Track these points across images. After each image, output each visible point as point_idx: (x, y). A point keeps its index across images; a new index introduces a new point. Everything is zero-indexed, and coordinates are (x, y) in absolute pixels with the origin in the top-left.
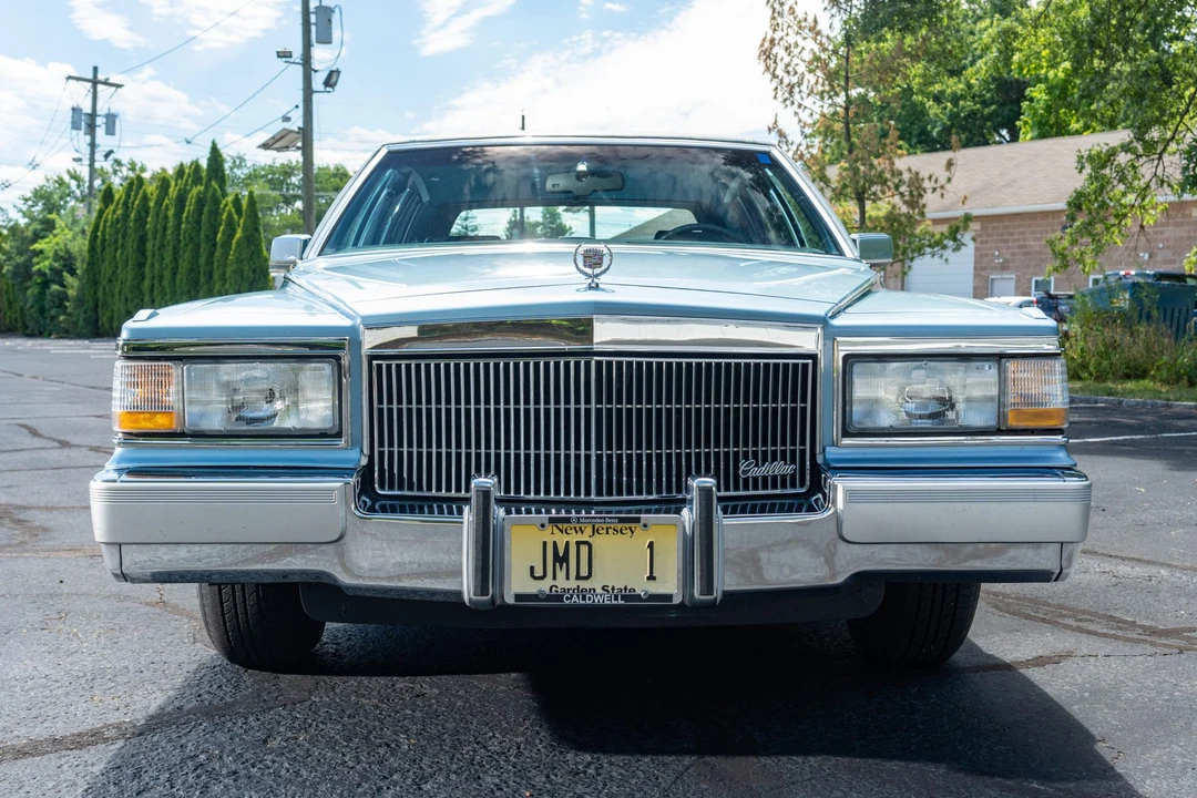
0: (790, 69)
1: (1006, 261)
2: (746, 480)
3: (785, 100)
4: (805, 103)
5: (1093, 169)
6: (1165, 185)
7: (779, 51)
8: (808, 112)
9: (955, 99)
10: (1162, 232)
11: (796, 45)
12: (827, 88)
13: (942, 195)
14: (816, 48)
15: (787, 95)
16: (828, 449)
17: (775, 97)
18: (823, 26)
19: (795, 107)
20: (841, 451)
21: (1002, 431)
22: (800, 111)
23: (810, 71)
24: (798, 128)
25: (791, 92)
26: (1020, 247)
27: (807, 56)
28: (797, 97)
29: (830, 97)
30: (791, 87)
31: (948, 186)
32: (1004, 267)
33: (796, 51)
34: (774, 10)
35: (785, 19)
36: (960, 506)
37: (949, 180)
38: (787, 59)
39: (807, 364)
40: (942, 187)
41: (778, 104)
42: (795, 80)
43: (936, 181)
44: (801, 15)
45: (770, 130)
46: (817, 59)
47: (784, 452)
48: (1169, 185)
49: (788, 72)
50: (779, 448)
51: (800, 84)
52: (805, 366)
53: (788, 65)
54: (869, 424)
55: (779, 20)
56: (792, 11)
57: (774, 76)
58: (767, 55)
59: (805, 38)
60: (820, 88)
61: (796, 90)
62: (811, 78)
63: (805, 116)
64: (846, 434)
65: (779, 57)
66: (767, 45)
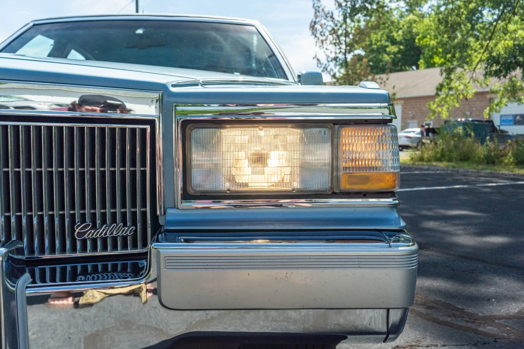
0: (322, 34)
1: (413, 116)
2: (84, 242)
3: (320, 46)
4: (328, 48)
5: (447, 74)
6: (476, 82)
7: (318, 26)
8: (329, 51)
9: (394, 54)
10: (475, 104)
11: (325, 24)
12: (338, 41)
13: (385, 86)
14: (333, 25)
15: (321, 44)
16: (169, 211)
17: (316, 45)
18: (336, 16)
19: (324, 50)
20: (180, 212)
21: (336, 193)
22: (326, 51)
23: (330, 34)
24: (325, 58)
25: (322, 43)
26: (420, 110)
27: (329, 28)
28: (325, 45)
29: (339, 45)
30: (322, 42)
31: (387, 82)
32: (413, 118)
33: (324, 26)
34: (316, 10)
35: (321, 13)
36: (282, 273)
37: (387, 79)
38: (321, 30)
39: (145, 130)
40: (385, 82)
41: (317, 48)
42: (324, 38)
43: (382, 79)
44: (326, 11)
45: (314, 58)
46: (333, 29)
47: (124, 215)
48: (478, 82)
49: (321, 35)
50: (118, 210)
51: (326, 40)
52: (144, 131)
53: (321, 32)
54: (208, 186)
55: (318, 14)
56: (323, 10)
57: (316, 36)
58: (313, 27)
59: (328, 21)
60: (334, 41)
61: (325, 42)
62: (331, 37)
63: (328, 53)
64: (187, 196)
65: (318, 29)
66: (313, 24)
